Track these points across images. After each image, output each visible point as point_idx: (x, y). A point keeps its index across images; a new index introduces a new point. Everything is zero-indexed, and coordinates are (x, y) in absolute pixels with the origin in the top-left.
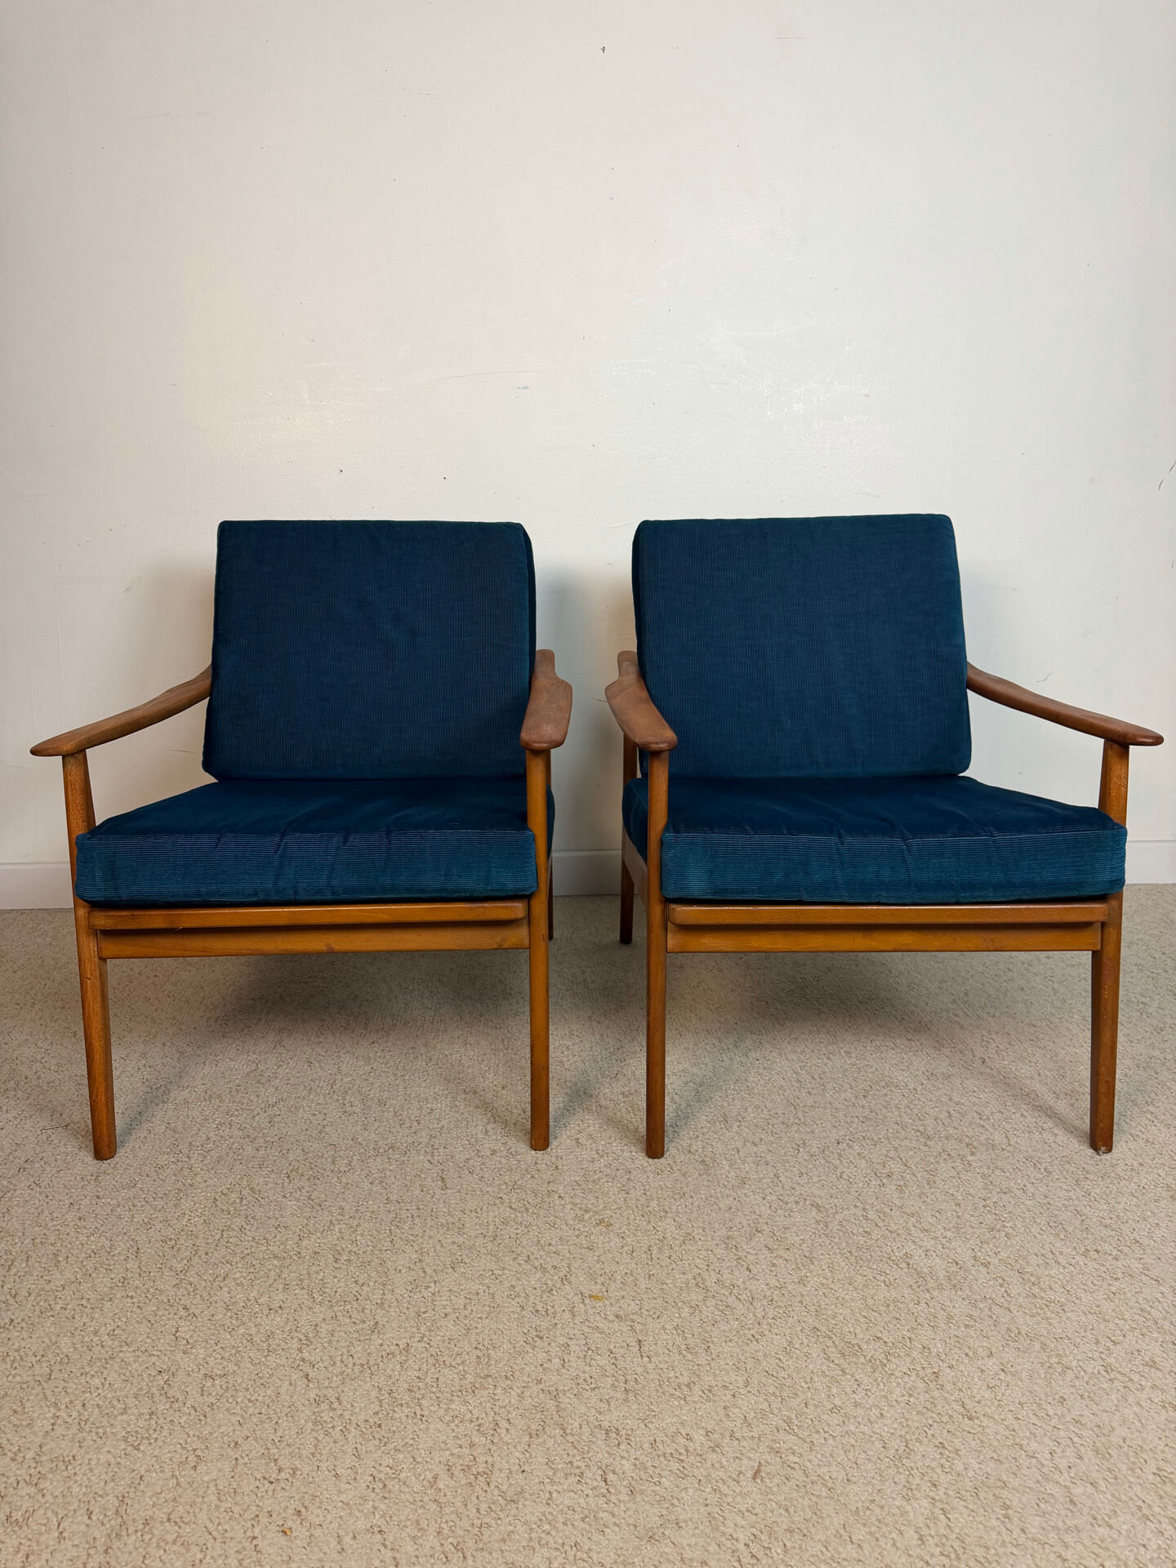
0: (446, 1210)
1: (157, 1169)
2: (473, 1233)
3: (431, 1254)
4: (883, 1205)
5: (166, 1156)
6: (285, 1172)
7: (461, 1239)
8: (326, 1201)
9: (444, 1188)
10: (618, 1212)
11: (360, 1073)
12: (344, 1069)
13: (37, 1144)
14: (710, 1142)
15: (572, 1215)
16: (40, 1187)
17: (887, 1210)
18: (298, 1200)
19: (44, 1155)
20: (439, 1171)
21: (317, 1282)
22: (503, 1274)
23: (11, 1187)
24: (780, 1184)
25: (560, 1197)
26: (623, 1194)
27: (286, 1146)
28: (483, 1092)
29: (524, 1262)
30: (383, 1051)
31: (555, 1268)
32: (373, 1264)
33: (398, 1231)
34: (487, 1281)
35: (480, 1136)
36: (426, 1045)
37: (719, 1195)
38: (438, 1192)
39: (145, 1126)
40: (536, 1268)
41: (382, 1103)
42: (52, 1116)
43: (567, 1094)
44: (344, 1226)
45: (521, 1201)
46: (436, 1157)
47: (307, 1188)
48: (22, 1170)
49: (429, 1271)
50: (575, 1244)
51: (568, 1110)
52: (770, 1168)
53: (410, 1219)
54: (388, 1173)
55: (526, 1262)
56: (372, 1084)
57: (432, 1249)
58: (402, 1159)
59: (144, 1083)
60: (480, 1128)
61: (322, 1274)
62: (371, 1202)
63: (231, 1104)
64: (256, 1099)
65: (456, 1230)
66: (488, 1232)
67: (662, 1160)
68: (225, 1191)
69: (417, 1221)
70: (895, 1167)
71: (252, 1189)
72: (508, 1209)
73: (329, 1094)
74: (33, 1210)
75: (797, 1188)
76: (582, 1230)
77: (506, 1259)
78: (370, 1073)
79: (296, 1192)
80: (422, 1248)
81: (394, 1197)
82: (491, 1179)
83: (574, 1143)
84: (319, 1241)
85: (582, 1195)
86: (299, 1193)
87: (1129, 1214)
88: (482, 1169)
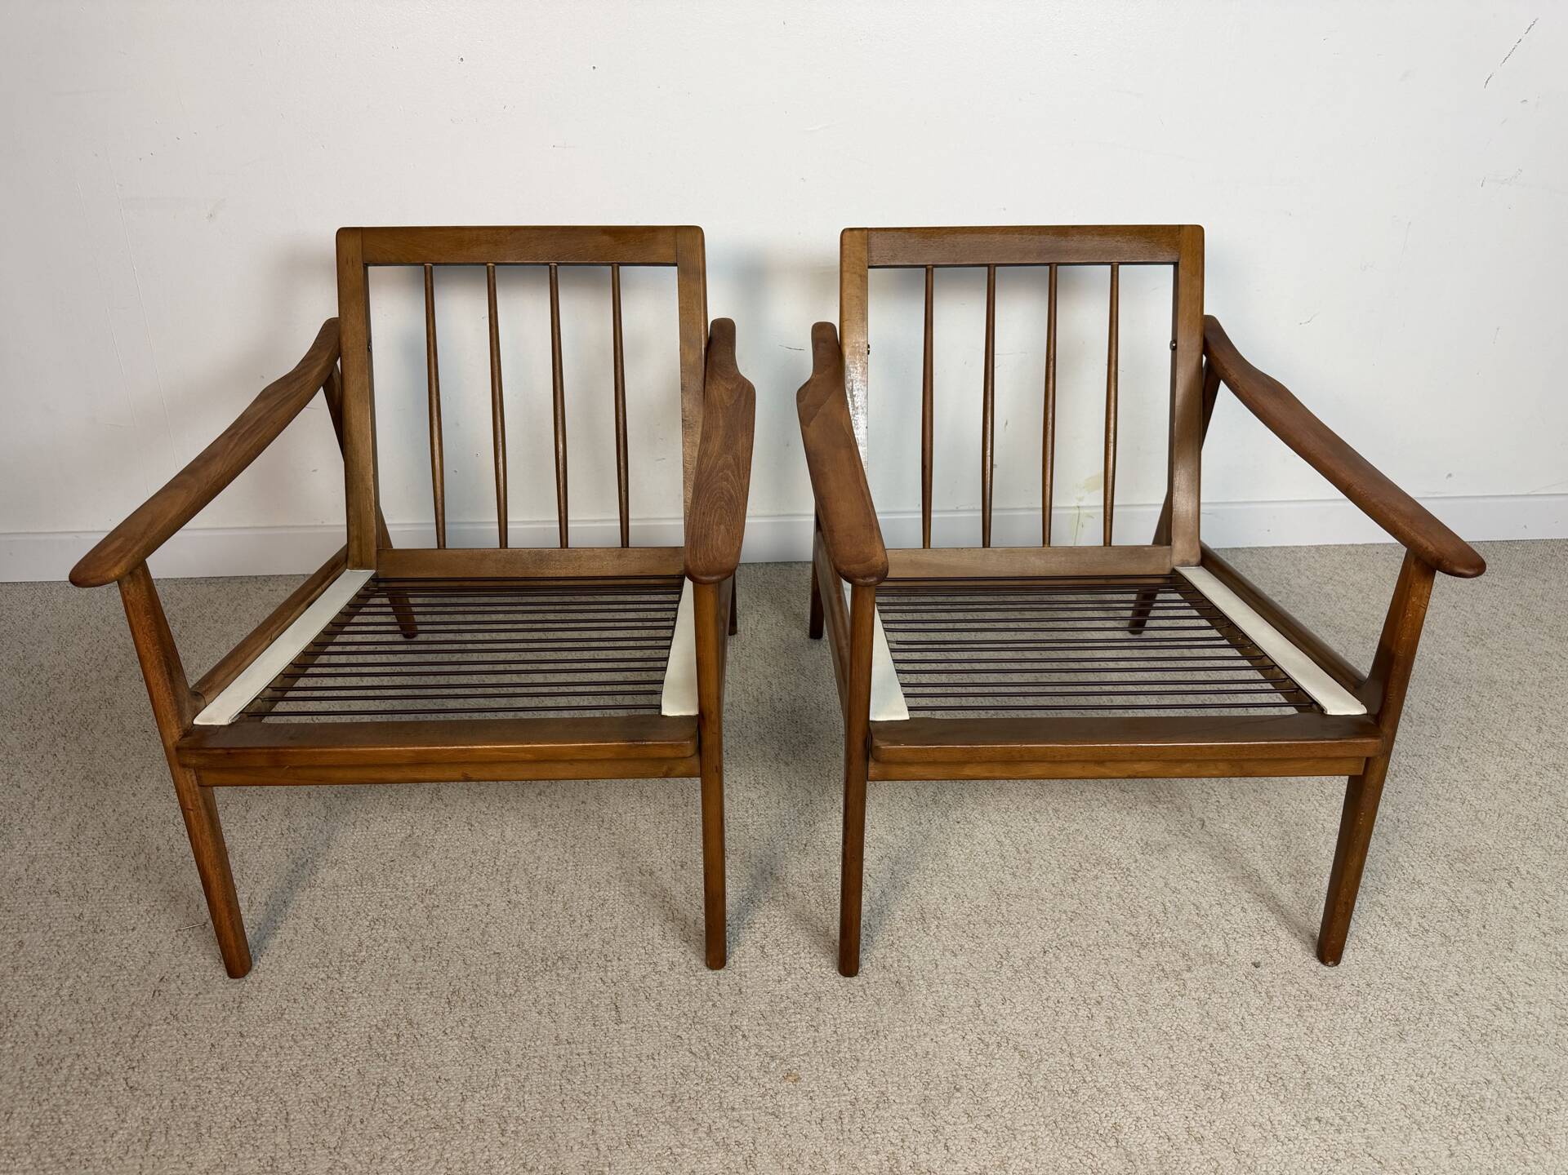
0: (620, 1055)
1: (306, 990)
2: (650, 1090)
3: (605, 1122)
4: (1091, 1049)
5: (315, 970)
6: (444, 995)
7: (636, 1100)
8: (490, 1041)
9: (619, 1022)
10: (807, 1059)
11: (526, 840)
12: (509, 834)
13: (173, 953)
14: (905, 952)
15: (757, 1064)
16: (177, 1019)
17: (1095, 1055)
18: (459, 1038)
19: (182, 969)
20: (613, 995)
21: (482, 1164)
22: (684, 1153)
23: (145, 1020)
24: (981, 1017)
25: (744, 1036)
26: (812, 1033)
27: (446, 955)
28: (660, 873)
29: (705, 1135)
30: (550, 806)
31: (738, 1143)
32: (542, 1136)
33: (570, 1087)
34: (665, 1164)
35: (658, 941)
36: (597, 798)
37: (915, 1033)
38: (612, 1026)
39: (291, 922)
40: (717, 1144)
41: (551, 890)
42: (187, 908)
43: (751, 875)
44: (509, 1079)
45: (702, 1043)
46: (609, 974)
47: (470, 1020)
48: (157, 994)
49: (603, 1147)
50: (760, 1108)
51: (750, 901)
52: (970, 992)
53: (582, 1069)
54: (557, 997)
55: (708, 1134)
56: (539, 858)
57: (606, 1115)
58: (572, 976)
59: (288, 856)
60: (657, 928)
61: (487, 1153)
62: (538, 1043)
63: (385, 890)
64: (412, 881)
65: (632, 1086)
66: (666, 1089)
67: (855, 980)
68: (380, 1024)
69: (590, 1071)
70: (1105, 988)
71: (410, 1023)
72: (687, 1053)
73: (492, 873)
74: (169, 1056)
75: (999, 1022)
76: (768, 1086)
77: (686, 1130)
78: (536, 841)
79: (457, 1026)
80: (596, 1113)
81: (564, 1036)
82: (670, 1009)
83: (759, 952)
84: (483, 1102)
85: (768, 1032)
86: (461, 1027)
87: (1353, 1060)
88: (659, 992)
